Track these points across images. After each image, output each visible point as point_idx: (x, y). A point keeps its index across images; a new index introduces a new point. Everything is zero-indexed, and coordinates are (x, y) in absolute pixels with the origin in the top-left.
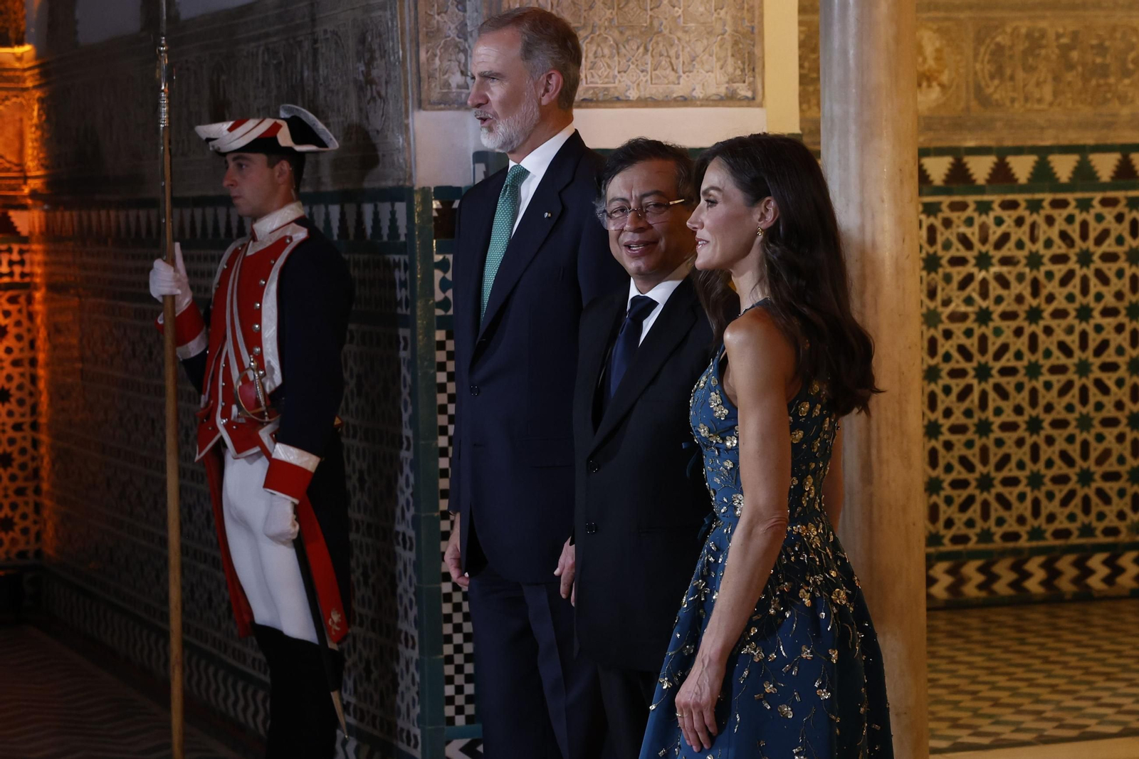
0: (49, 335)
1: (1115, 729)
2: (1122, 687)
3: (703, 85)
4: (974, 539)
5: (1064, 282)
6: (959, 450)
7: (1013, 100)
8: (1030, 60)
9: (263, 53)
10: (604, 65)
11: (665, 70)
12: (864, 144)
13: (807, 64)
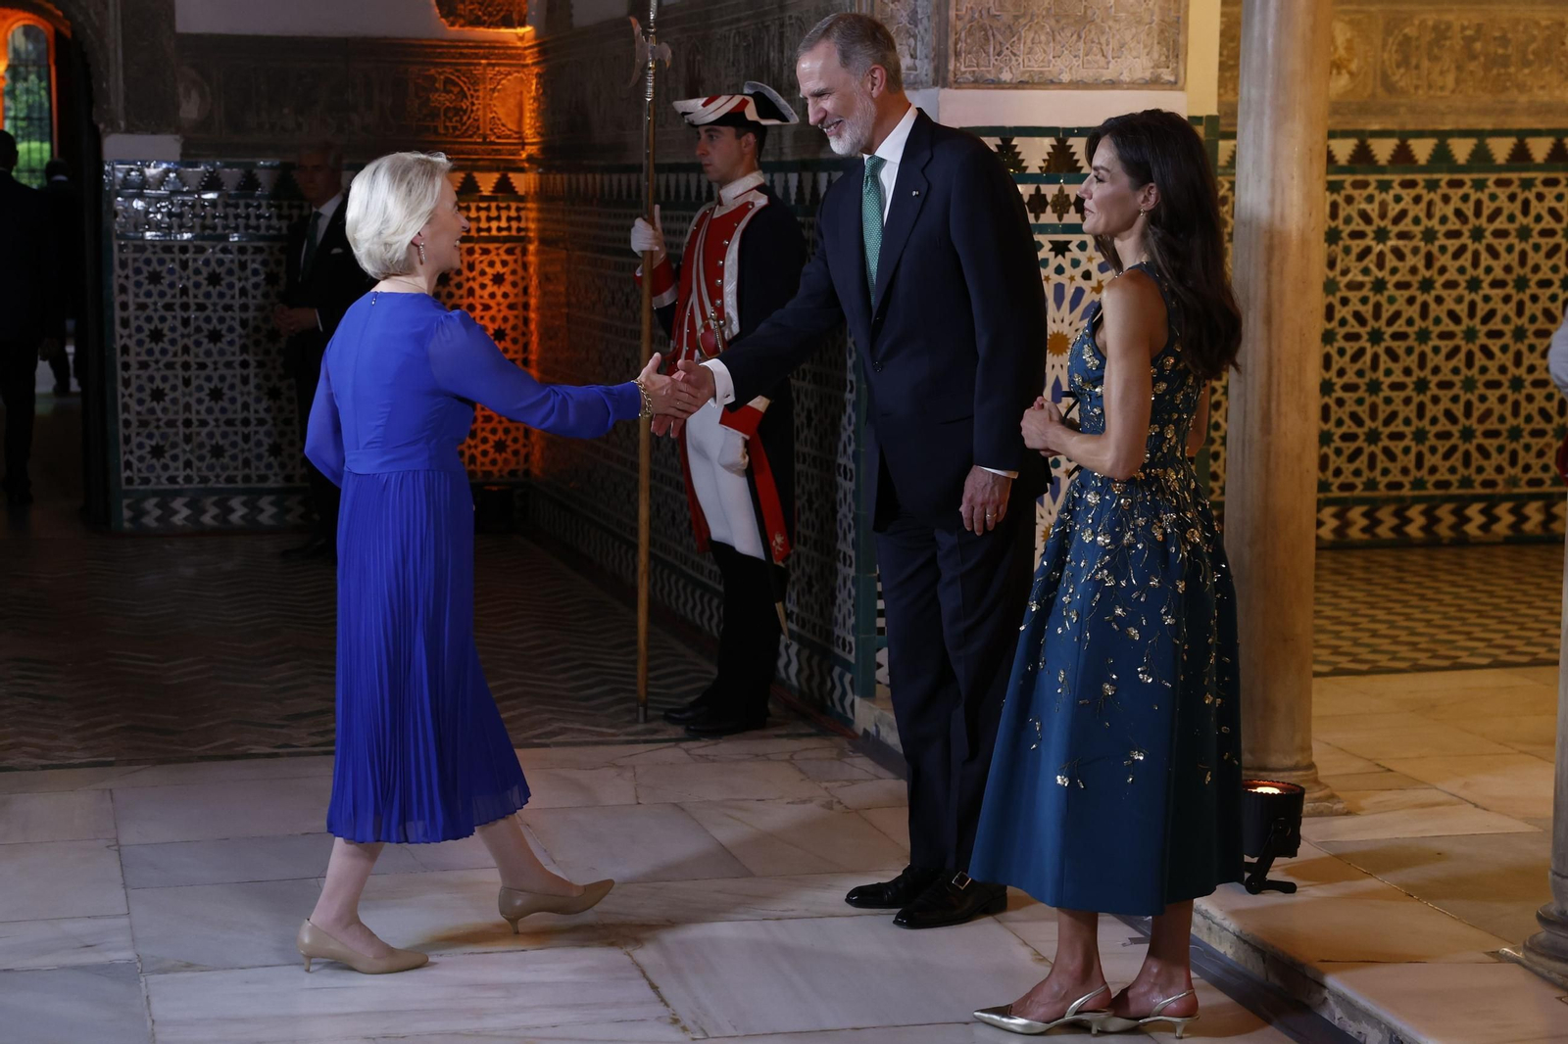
0: (540, 282)
1: (1485, 661)
2: (1492, 623)
3: (1130, 70)
4: (1360, 487)
5: (1457, 255)
6: (1350, 406)
7: (1417, 88)
8: (1436, 50)
9: (734, 37)
10: (1040, 51)
11: (1096, 55)
12: (1277, 127)
13: (1225, 53)
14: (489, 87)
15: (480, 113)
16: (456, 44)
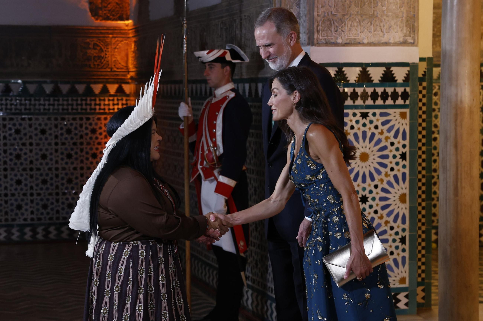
3: (394, 38)
9: (221, 24)
10: (354, 30)
11: (379, 31)
12: (458, 61)
13: (435, 30)
14: (113, 47)
15: (109, 58)
16: (97, 28)
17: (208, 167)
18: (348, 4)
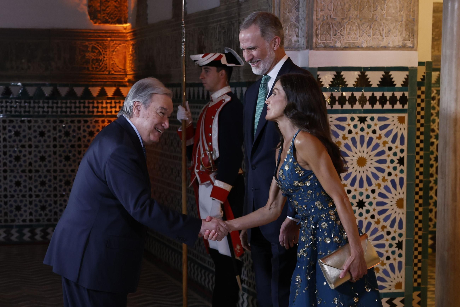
3: (393, 42)
9: (219, 28)
10: (353, 34)
11: (378, 35)
13: (434, 33)
14: (111, 50)
15: (107, 61)
16: (96, 31)
17: (204, 170)
18: (347, 7)
